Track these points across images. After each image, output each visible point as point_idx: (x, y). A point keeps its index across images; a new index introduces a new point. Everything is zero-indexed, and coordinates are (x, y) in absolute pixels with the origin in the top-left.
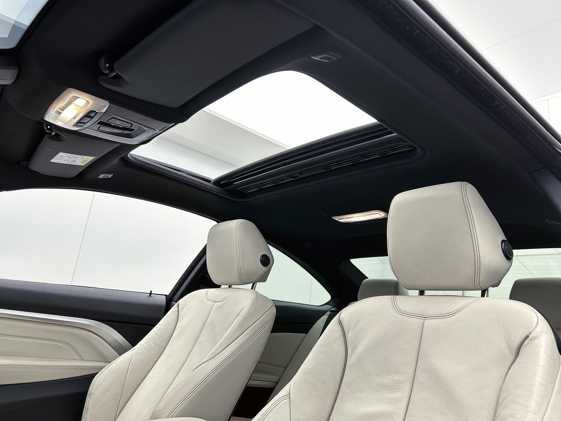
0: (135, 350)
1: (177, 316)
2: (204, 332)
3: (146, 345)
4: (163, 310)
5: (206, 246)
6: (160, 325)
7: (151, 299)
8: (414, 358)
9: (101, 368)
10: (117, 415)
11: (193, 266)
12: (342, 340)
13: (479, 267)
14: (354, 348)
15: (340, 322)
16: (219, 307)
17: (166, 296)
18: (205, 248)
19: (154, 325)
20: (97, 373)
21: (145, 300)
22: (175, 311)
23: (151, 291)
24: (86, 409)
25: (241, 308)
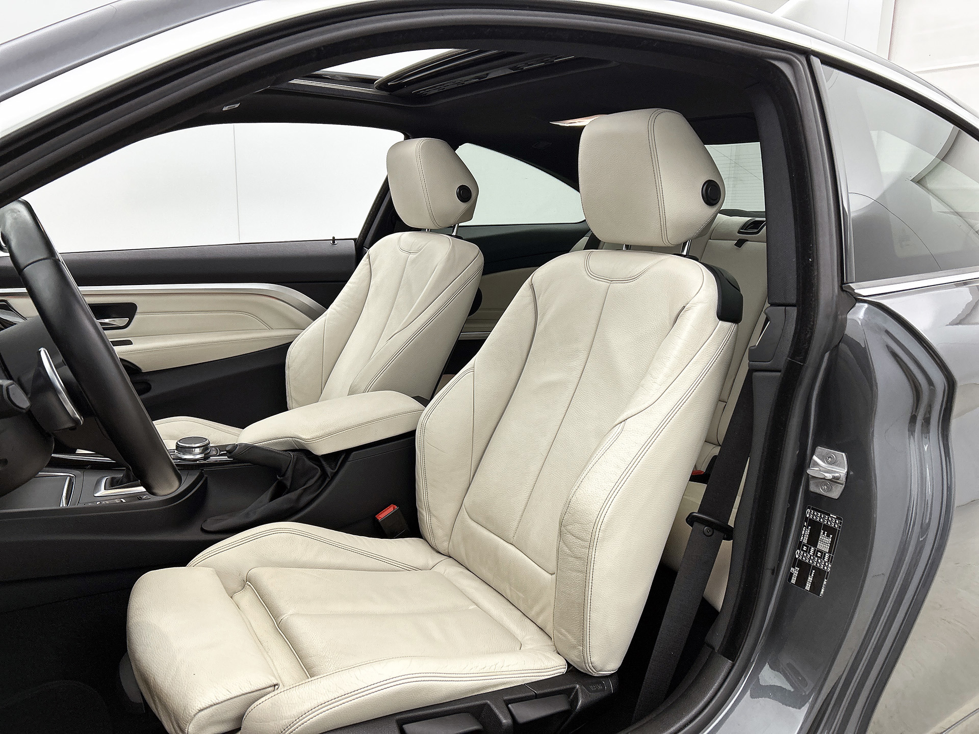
0: (328, 316)
1: (369, 270)
2: (400, 293)
3: (338, 309)
4: (354, 260)
5: (387, 179)
6: (351, 283)
7: (336, 248)
8: (594, 326)
9: (296, 336)
10: (323, 387)
11: (381, 197)
12: (532, 306)
13: (665, 223)
14: (544, 315)
15: (532, 286)
16: (414, 261)
17: (355, 240)
18: (386, 182)
19: (345, 281)
20: (292, 342)
21: (328, 249)
22: (366, 264)
23: (334, 238)
24: (288, 382)
25: (435, 265)
